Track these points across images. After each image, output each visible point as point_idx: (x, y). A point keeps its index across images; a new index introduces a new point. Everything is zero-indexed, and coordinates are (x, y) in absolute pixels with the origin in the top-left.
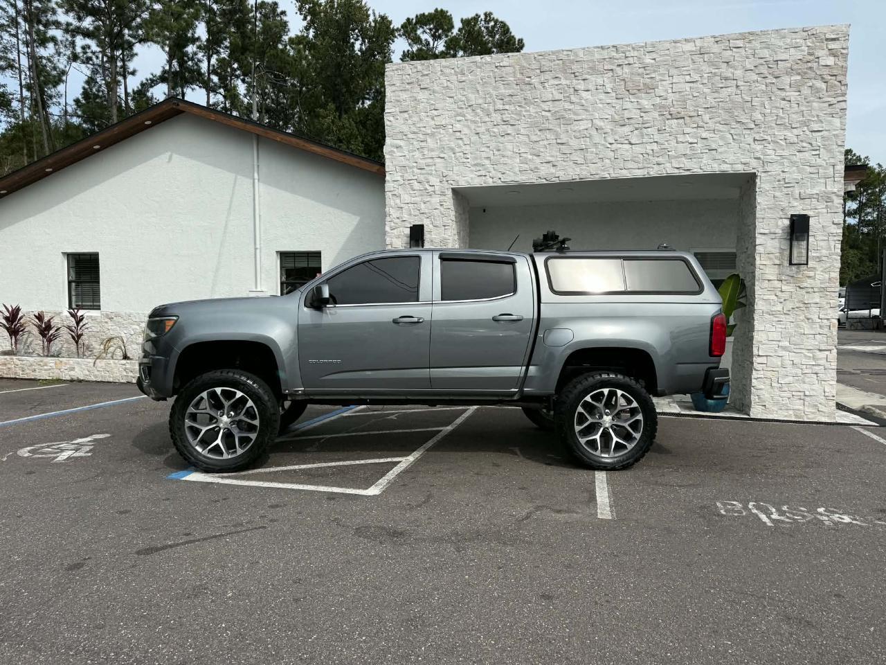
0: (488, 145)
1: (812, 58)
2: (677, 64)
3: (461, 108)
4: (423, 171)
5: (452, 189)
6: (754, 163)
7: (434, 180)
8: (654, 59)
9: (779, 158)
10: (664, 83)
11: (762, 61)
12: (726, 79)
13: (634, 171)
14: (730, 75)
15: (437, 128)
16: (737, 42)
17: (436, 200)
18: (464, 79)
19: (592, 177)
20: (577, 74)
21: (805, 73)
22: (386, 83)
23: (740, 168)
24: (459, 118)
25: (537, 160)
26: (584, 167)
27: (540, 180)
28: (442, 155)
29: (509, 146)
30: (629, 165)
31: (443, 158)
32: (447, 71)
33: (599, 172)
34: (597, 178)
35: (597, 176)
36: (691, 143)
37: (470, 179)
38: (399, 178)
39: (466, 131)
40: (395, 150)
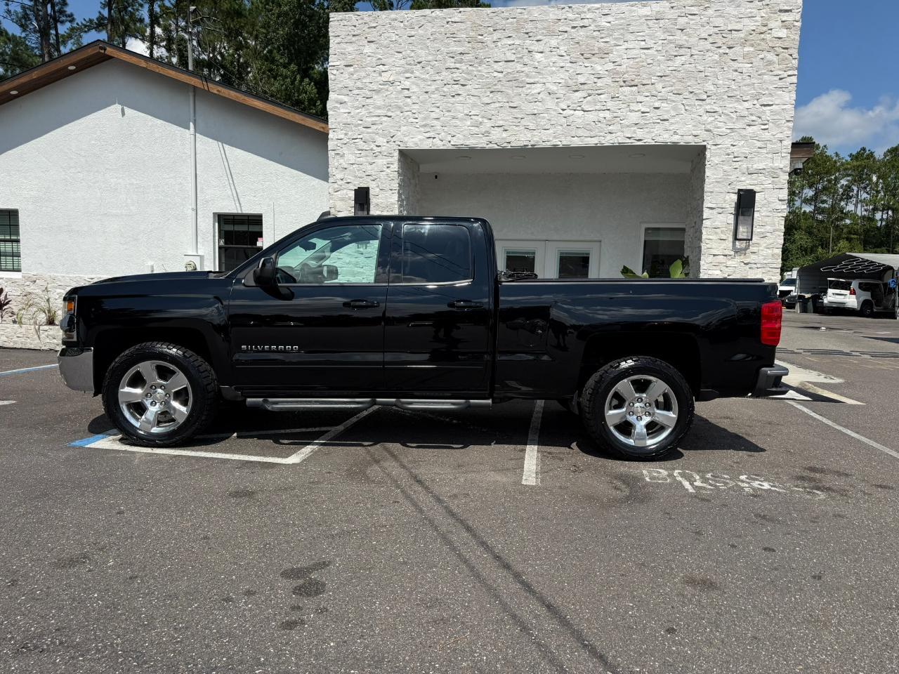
0: (438, 105)
1: (765, 29)
2: (631, 29)
3: (410, 64)
4: (369, 130)
5: (399, 150)
6: (704, 135)
7: (381, 140)
8: (609, 22)
9: (728, 131)
10: (618, 48)
11: (716, 30)
12: (681, 47)
13: (586, 139)
14: (684, 43)
15: (383, 85)
16: (693, 8)
17: (381, 161)
18: (413, 33)
19: (544, 144)
20: (531, 34)
21: (759, 45)
22: (330, 34)
23: (692, 141)
24: (408, 75)
25: (488, 124)
26: (535, 133)
27: (490, 145)
28: (389, 114)
29: (459, 107)
30: (580, 132)
31: (390, 117)
32: (396, 24)
33: (551, 139)
34: (548, 145)
35: (549, 143)
36: (643, 113)
37: (418, 141)
38: (342, 136)
39: (414, 88)
40: (339, 106)
